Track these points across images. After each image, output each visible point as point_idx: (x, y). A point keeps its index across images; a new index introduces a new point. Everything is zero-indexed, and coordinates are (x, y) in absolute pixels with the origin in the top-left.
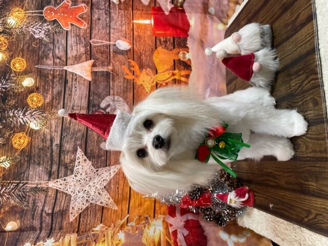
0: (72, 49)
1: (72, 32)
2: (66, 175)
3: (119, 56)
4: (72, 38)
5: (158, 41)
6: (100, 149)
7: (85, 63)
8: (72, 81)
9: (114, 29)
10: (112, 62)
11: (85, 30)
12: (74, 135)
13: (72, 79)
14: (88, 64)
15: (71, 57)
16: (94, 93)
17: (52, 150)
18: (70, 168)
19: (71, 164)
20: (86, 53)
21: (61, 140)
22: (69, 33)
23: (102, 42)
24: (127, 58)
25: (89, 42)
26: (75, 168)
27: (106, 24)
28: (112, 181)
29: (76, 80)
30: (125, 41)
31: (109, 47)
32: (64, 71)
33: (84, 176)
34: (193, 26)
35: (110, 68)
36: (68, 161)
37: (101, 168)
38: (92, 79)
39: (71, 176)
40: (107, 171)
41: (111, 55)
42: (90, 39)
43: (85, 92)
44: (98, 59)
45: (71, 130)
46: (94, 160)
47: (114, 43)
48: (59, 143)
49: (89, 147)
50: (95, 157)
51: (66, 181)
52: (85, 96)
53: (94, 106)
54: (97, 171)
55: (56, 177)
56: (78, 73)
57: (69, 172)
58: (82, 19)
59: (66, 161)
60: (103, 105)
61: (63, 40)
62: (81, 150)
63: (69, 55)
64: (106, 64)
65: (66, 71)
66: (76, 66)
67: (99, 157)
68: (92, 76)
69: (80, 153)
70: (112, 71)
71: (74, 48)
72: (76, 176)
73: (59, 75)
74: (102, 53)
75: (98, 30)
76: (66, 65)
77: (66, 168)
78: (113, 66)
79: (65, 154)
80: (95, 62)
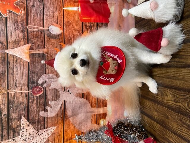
0: (12, 34)
1: (11, 18)
2: (14, 136)
3: (52, 40)
4: (11, 25)
5: (84, 27)
6: (39, 116)
7: (24, 46)
8: (13, 63)
9: (47, 15)
10: (46, 46)
11: (22, 17)
12: (18, 106)
13: (13, 61)
14: (26, 48)
15: (11, 41)
16: (32, 73)
17: (2, 119)
18: (17, 131)
19: (18, 129)
20: (24, 38)
21: (8, 110)
22: (8, 19)
23: (37, 28)
24: (59, 42)
25: (26, 27)
26: (21, 131)
27: (41, 11)
28: (50, 139)
29: (17, 61)
30: (57, 26)
31: (43, 32)
32: (6, 54)
33: (28, 136)
34: (113, 13)
35: (45, 50)
36: (15, 126)
37: (41, 130)
38: (30, 60)
39: (18, 137)
40: (46, 131)
41: (46, 39)
42: (27, 25)
43: (25, 71)
44: (34, 43)
45: (15, 102)
46: (35, 125)
47: (47, 28)
48: (6, 113)
49: (31, 115)
50: (36, 122)
51: (15, 141)
52: (25, 75)
53: (33, 83)
54: (38, 132)
55: (7, 138)
56: (18, 56)
57: (16, 134)
58: (19, 6)
59: (13, 126)
60: (40, 82)
61: (3, 27)
62: (24, 118)
63: (10, 40)
64: (42, 47)
65: (7, 54)
66: (16, 49)
67: (39, 122)
68: (30, 58)
69: (24, 120)
70: (47, 53)
71: (13, 33)
72: (22, 137)
73: (2, 57)
74: (38, 37)
75: (34, 17)
76: (7, 49)
77: (14, 131)
78: (48, 49)
79: (12, 121)
80: (32, 45)
